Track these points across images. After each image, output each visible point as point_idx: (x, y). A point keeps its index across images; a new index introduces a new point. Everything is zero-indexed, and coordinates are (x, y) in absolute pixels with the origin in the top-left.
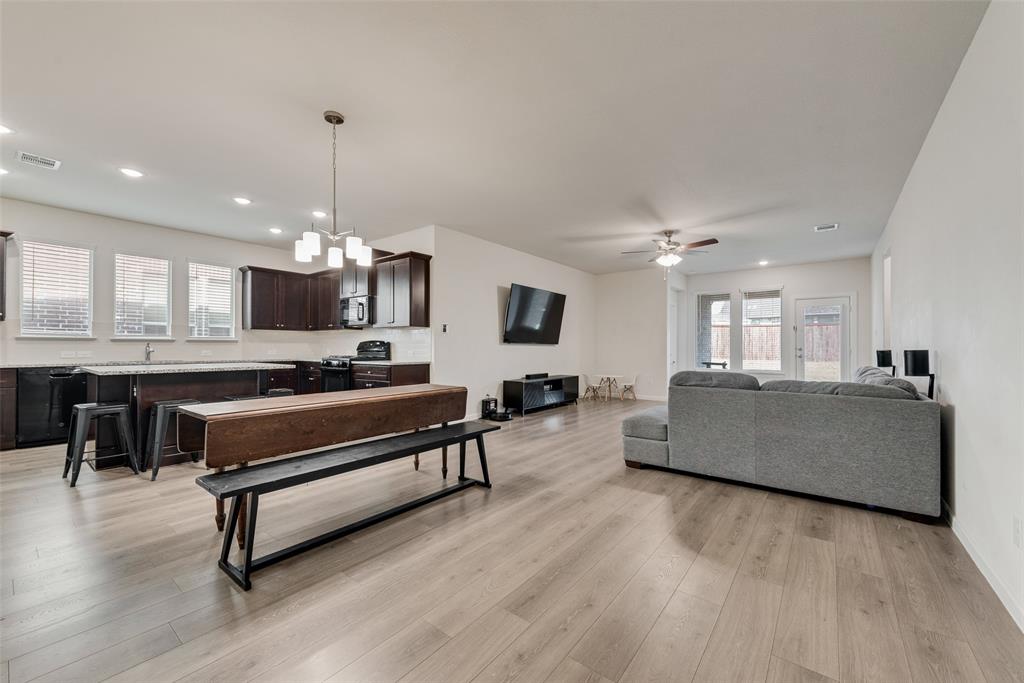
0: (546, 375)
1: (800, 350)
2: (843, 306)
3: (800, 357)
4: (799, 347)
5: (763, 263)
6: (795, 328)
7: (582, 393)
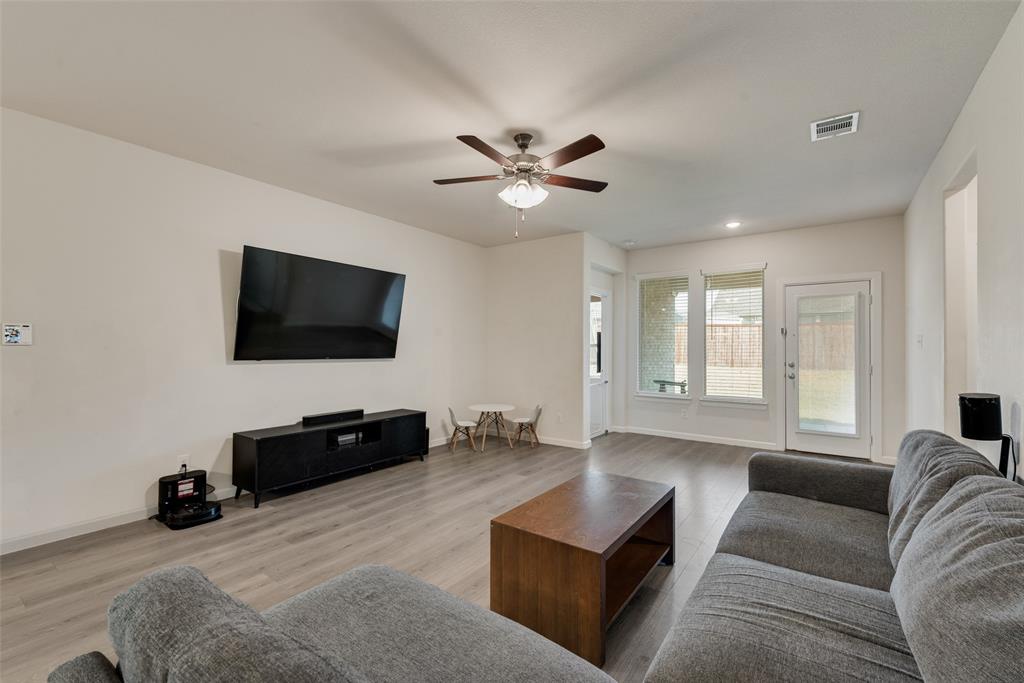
0: (359, 414)
1: (792, 366)
2: (860, 296)
3: (792, 378)
4: (789, 362)
5: (733, 225)
6: (784, 332)
7: (436, 440)
